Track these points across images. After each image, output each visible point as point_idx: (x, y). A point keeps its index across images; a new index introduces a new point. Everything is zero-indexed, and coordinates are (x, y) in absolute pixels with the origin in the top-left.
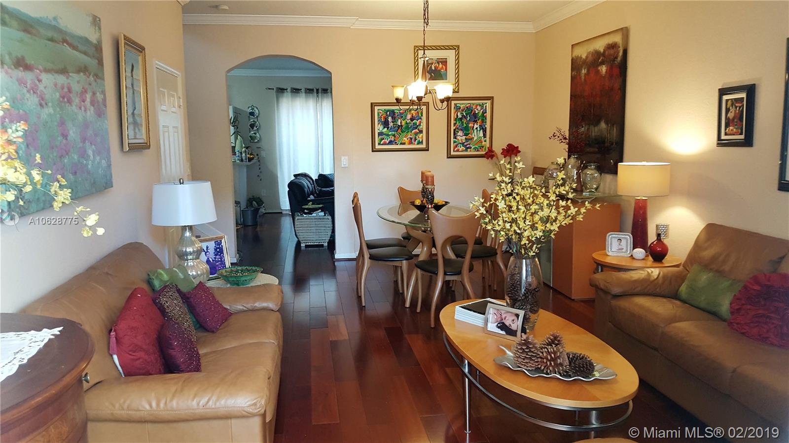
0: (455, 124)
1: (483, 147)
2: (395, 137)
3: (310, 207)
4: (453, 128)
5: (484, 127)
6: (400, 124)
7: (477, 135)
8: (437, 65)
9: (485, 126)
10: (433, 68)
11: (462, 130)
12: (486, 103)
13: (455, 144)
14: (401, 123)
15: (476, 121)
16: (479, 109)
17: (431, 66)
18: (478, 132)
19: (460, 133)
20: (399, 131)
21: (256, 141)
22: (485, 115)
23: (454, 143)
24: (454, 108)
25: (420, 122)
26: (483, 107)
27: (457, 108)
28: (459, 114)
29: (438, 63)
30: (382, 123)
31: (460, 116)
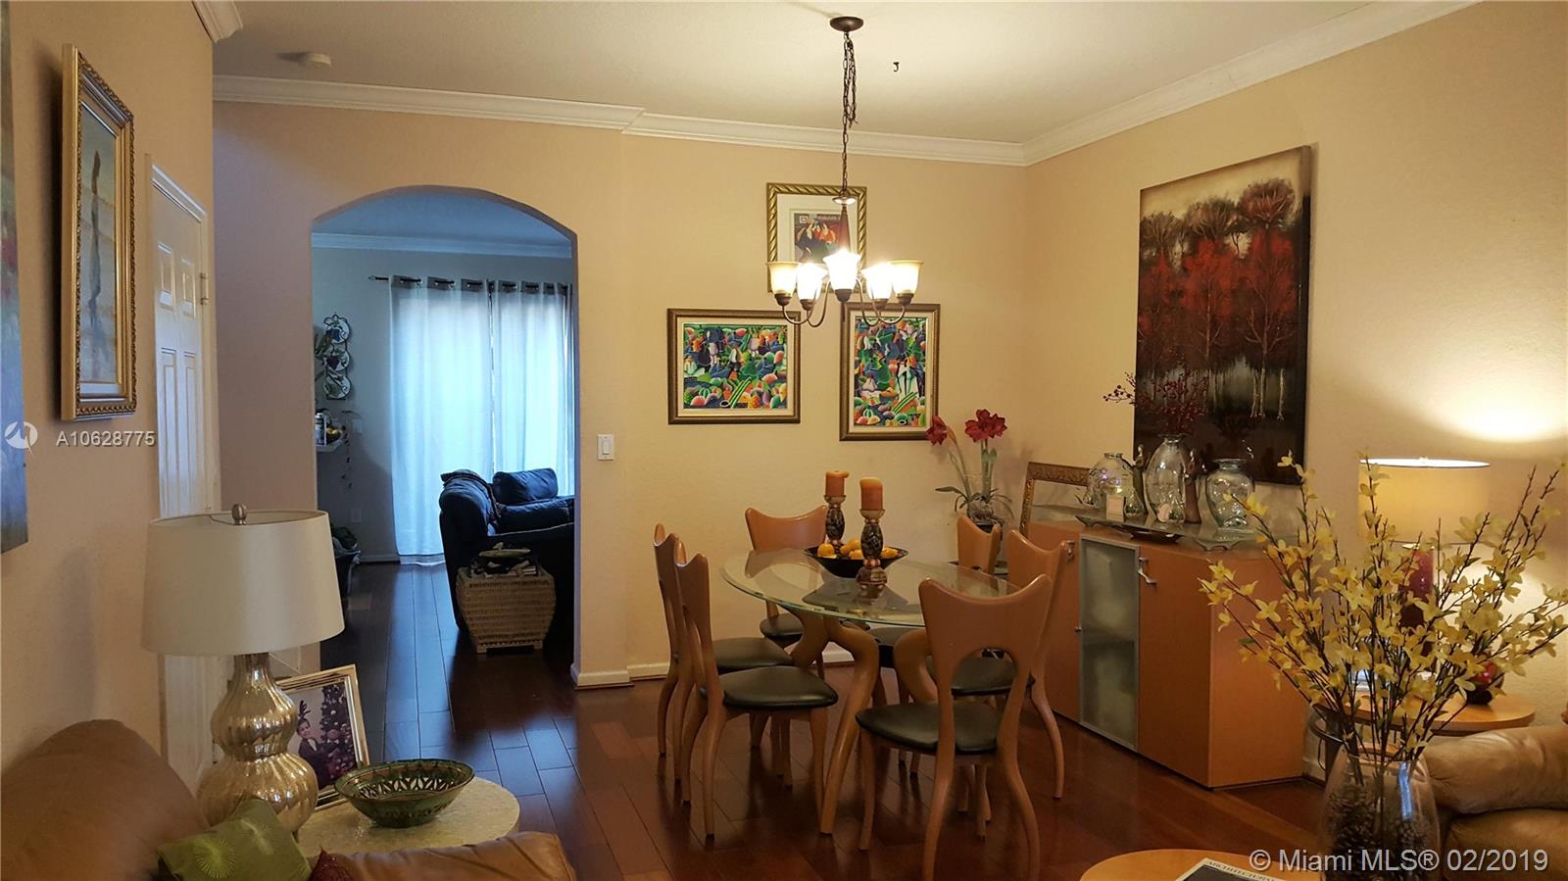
0: (857, 363)
1: (918, 416)
2: (723, 390)
3: (499, 554)
4: (853, 372)
5: (919, 371)
6: (734, 360)
7: (905, 388)
8: (819, 230)
9: (921, 369)
10: (810, 236)
11: (872, 377)
12: (925, 319)
13: (858, 407)
14: (737, 357)
15: (903, 358)
16: (910, 332)
17: (805, 231)
18: (908, 382)
19: (869, 384)
20: (734, 376)
21: (342, 395)
22: (922, 344)
23: (855, 406)
24: (856, 327)
25: (781, 357)
26: (918, 326)
27: (863, 327)
28: (866, 340)
29: (820, 225)
30: (693, 358)
31: (868, 345)
